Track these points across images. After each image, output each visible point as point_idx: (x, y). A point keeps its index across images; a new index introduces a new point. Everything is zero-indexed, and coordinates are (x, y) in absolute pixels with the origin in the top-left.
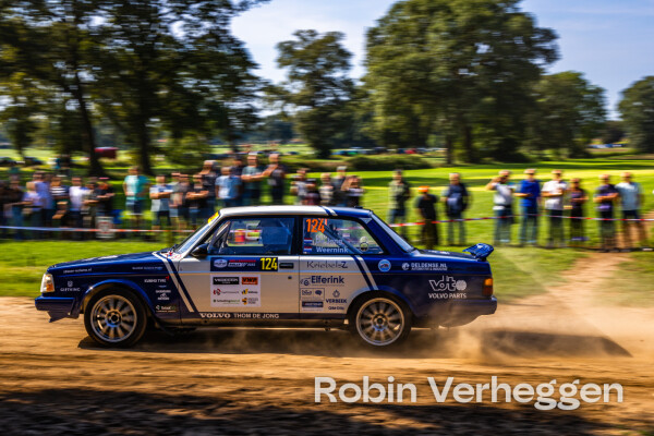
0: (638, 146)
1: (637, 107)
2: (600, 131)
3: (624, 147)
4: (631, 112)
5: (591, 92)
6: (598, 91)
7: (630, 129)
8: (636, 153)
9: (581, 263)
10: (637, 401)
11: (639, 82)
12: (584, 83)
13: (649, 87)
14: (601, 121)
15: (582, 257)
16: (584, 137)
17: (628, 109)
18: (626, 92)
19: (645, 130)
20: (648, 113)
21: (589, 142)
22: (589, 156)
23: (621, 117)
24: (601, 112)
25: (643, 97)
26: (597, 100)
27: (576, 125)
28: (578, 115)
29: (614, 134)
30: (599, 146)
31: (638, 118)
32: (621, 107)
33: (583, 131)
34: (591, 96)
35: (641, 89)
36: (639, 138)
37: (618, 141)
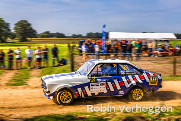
0: (20, 40)
1: (19, 29)
2: (9, 35)
3: (16, 40)
4: (17, 30)
5: (6, 24)
6: (8, 24)
7: (18, 35)
8: (20, 42)
9: (4, 74)
10: (19, 112)
11: (19, 22)
12: (3, 21)
13: (22, 23)
14: (9, 33)
15: (4, 72)
16: (5, 37)
17: (17, 29)
18: (16, 24)
19: (22, 35)
20: (22, 31)
21: (6, 39)
22: (6, 43)
23: (15, 31)
24: (9, 30)
25: (21, 26)
26: (8, 26)
27: (2, 33)
28: (2, 31)
29: (13, 36)
30: (9, 40)
31: (20, 32)
32: (15, 29)
33: (4, 35)
34: (6, 25)
35: (20, 24)
36: (20, 37)
37: (14, 38)
